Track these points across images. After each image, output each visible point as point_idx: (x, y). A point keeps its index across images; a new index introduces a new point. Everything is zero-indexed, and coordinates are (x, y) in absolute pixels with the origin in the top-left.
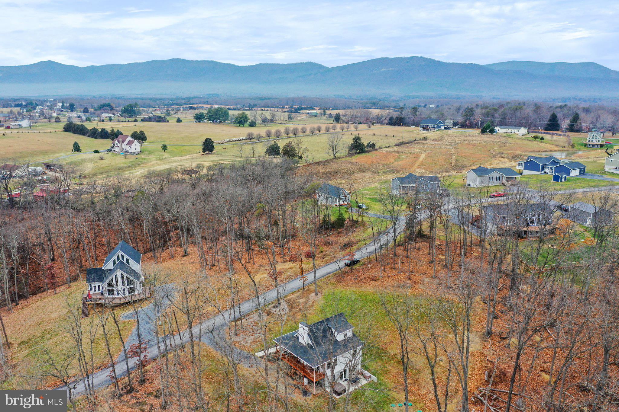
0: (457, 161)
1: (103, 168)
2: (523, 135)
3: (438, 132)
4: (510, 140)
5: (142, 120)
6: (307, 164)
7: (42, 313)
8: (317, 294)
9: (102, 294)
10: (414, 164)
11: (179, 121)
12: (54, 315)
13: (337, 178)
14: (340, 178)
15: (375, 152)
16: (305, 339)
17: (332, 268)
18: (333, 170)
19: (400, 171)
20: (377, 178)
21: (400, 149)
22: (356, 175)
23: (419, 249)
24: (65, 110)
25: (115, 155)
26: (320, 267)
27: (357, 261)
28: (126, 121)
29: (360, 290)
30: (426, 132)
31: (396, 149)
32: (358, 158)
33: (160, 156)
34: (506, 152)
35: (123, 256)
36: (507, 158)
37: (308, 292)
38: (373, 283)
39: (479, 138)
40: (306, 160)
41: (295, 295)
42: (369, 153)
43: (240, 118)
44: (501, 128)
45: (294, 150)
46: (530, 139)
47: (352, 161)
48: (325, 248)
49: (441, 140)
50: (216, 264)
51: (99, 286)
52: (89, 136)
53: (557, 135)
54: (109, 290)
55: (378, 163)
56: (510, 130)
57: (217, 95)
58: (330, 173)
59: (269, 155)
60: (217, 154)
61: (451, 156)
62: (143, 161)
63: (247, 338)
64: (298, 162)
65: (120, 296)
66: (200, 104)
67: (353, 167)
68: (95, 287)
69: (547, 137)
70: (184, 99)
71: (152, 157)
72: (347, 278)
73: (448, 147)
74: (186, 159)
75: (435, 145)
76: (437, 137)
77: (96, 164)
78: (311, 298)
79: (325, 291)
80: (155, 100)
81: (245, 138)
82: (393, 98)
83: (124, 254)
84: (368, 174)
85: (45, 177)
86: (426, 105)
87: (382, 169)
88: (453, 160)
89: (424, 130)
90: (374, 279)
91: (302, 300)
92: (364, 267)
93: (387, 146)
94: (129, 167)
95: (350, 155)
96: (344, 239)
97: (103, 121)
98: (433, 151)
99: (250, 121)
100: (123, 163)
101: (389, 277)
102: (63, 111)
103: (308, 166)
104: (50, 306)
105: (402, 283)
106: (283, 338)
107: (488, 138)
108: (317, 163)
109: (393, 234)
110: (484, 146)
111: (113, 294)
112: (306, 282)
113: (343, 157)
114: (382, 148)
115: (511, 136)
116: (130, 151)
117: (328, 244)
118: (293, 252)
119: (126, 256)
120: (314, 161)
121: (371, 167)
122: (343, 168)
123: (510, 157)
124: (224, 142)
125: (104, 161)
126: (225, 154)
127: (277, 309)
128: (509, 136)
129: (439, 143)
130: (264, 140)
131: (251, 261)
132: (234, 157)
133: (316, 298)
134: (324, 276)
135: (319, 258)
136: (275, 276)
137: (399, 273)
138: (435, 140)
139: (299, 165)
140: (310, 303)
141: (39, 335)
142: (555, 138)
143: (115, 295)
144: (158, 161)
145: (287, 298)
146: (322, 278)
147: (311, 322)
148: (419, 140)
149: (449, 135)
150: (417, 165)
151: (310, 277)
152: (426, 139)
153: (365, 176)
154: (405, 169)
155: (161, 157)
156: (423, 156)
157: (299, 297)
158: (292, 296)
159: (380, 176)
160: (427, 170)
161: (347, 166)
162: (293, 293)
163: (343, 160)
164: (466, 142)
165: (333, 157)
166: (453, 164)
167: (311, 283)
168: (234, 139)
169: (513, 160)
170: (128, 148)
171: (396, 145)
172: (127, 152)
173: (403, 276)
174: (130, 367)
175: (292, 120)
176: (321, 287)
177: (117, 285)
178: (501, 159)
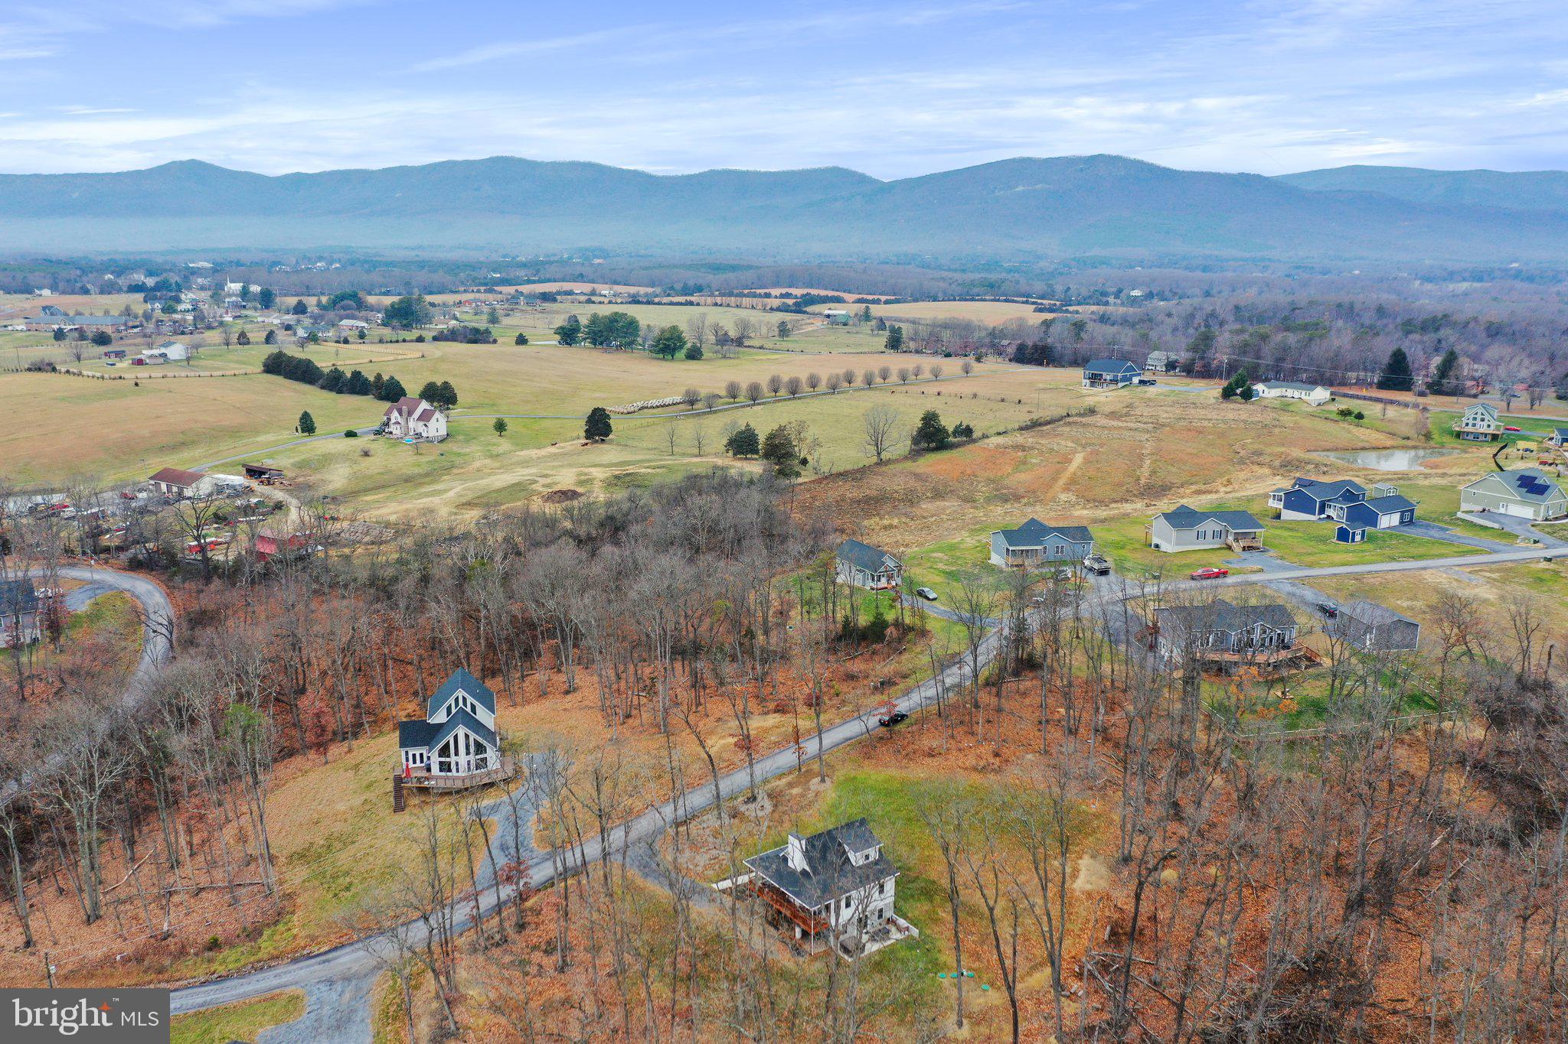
0: (1153, 473)
1: (371, 477)
2: (1319, 405)
3: (1124, 392)
4: (1286, 419)
5: (435, 339)
6: (817, 477)
7: (316, 803)
8: (823, 781)
9: (429, 770)
10: (1055, 479)
11: (521, 340)
12: (341, 807)
13: (882, 512)
14: (888, 513)
15: (971, 446)
16: (797, 861)
17: (854, 728)
18: (874, 493)
19: (1023, 497)
20: (970, 512)
21: (1027, 439)
22: (924, 506)
23: (1024, 694)
24: (250, 305)
25: (394, 445)
26: (832, 726)
27: (903, 717)
28: (397, 341)
29: (904, 773)
30: (1097, 389)
31: (1019, 438)
32: (932, 463)
33: (490, 448)
34: (1268, 450)
35: (464, 699)
36: (1270, 467)
37: (810, 774)
38: (929, 760)
39: (1215, 412)
40: (815, 469)
41: (784, 781)
42: (959, 449)
43: (666, 340)
44: (1269, 388)
45: (790, 443)
46: (1332, 416)
47: (918, 471)
48: (844, 687)
49: (1127, 415)
50: (634, 712)
51: (421, 755)
52: (323, 387)
53: (1399, 403)
54: (441, 763)
55: (976, 476)
56: (1290, 393)
57: (604, 253)
58: (867, 500)
59: (735, 454)
60: (618, 444)
61: (1141, 460)
62: (458, 460)
63: (698, 857)
64: (798, 474)
65: (461, 774)
66: (563, 280)
67: (918, 486)
68: (414, 755)
69: (1372, 410)
70: (524, 265)
71: (474, 448)
72: (882, 750)
73: (1138, 436)
74: (549, 457)
75: (1110, 428)
76: (1117, 407)
77: (356, 468)
78: (812, 787)
79: (840, 774)
80: (454, 268)
81: (678, 399)
82: (1042, 264)
83: (467, 695)
84: (950, 504)
85: (254, 500)
86: (1120, 291)
87: (983, 490)
88: (1145, 472)
89: (1092, 384)
90: (931, 754)
91: (795, 791)
92: (915, 728)
93: (1002, 429)
94: (427, 475)
95: (915, 453)
96: (884, 668)
97: (346, 341)
98: (1102, 445)
99: (689, 345)
100: (414, 465)
101: (960, 750)
102: (244, 307)
103: (819, 481)
104: (326, 788)
105: (982, 763)
106: (761, 859)
107: (1237, 410)
108: (840, 474)
109: (972, 664)
110: (1222, 435)
111: (450, 770)
112: (804, 757)
113: (897, 461)
114: (987, 437)
115: (1291, 408)
116: (425, 435)
117: (851, 677)
118: (782, 692)
119: (470, 700)
120: (834, 471)
121: (959, 485)
122: (897, 488)
123: (1277, 463)
124: (632, 409)
125: (371, 459)
126: (635, 444)
127: (752, 806)
128: (1285, 407)
129: (1120, 424)
130: (723, 404)
131: (700, 708)
132: (656, 452)
133: (821, 788)
134: (838, 745)
135: (832, 706)
136: (746, 744)
137: (979, 743)
138: (1113, 415)
139: (800, 480)
140: (811, 795)
141: (322, 842)
142: (1392, 412)
143: (454, 773)
144: (488, 461)
145: (769, 786)
146: (835, 749)
147: (811, 831)
148: (1077, 415)
149: (1148, 402)
150: (1061, 482)
151: (811, 747)
152: (1092, 411)
153: (944, 509)
154: (1034, 492)
155: (495, 450)
156: (1078, 459)
157: (791, 785)
158: (778, 783)
159: (976, 508)
160: (1083, 496)
161: (906, 483)
162: (780, 777)
163: (900, 466)
164: (1183, 423)
165: (875, 459)
166: (1143, 481)
167: (814, 758)
168: (655, 402)
169: (1281, 471)
170: (420, 427)
171: (1021, 429)
172: (419, 436)
173: (986, 750)
174: (502, 899)
175: (787, 336)
176: (832, 767)
177: (457, 754)
178: (1256, 468)
